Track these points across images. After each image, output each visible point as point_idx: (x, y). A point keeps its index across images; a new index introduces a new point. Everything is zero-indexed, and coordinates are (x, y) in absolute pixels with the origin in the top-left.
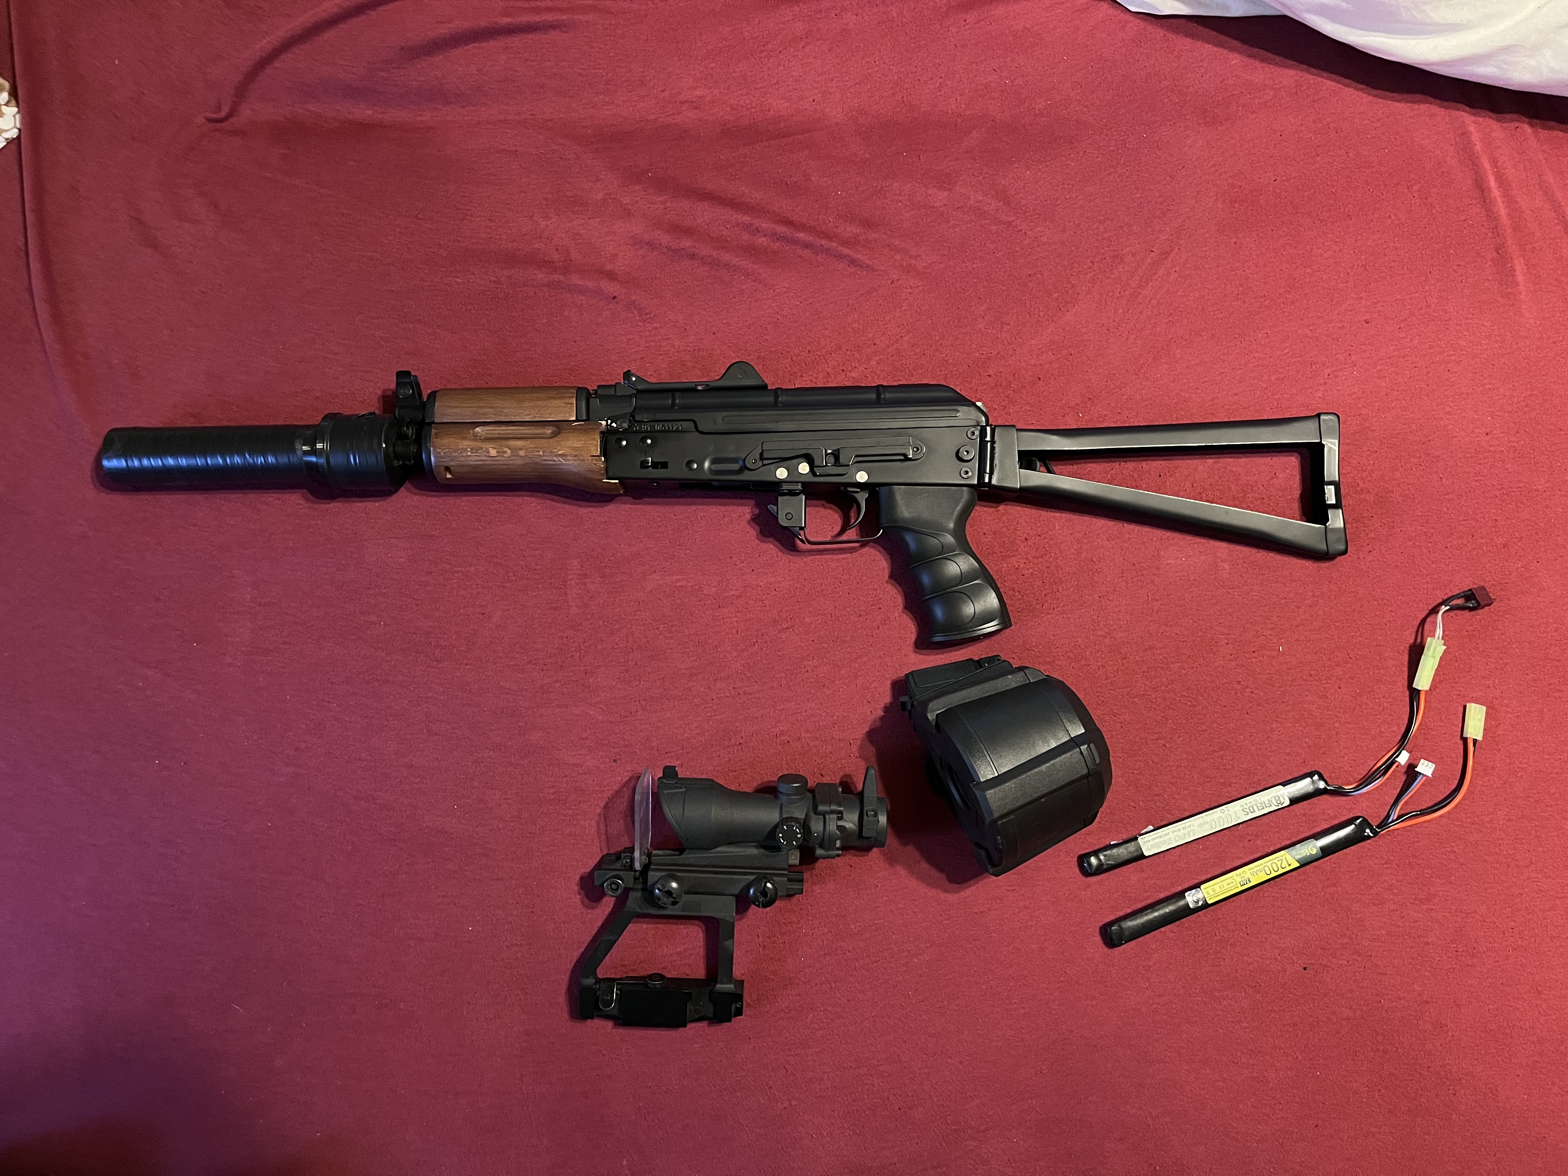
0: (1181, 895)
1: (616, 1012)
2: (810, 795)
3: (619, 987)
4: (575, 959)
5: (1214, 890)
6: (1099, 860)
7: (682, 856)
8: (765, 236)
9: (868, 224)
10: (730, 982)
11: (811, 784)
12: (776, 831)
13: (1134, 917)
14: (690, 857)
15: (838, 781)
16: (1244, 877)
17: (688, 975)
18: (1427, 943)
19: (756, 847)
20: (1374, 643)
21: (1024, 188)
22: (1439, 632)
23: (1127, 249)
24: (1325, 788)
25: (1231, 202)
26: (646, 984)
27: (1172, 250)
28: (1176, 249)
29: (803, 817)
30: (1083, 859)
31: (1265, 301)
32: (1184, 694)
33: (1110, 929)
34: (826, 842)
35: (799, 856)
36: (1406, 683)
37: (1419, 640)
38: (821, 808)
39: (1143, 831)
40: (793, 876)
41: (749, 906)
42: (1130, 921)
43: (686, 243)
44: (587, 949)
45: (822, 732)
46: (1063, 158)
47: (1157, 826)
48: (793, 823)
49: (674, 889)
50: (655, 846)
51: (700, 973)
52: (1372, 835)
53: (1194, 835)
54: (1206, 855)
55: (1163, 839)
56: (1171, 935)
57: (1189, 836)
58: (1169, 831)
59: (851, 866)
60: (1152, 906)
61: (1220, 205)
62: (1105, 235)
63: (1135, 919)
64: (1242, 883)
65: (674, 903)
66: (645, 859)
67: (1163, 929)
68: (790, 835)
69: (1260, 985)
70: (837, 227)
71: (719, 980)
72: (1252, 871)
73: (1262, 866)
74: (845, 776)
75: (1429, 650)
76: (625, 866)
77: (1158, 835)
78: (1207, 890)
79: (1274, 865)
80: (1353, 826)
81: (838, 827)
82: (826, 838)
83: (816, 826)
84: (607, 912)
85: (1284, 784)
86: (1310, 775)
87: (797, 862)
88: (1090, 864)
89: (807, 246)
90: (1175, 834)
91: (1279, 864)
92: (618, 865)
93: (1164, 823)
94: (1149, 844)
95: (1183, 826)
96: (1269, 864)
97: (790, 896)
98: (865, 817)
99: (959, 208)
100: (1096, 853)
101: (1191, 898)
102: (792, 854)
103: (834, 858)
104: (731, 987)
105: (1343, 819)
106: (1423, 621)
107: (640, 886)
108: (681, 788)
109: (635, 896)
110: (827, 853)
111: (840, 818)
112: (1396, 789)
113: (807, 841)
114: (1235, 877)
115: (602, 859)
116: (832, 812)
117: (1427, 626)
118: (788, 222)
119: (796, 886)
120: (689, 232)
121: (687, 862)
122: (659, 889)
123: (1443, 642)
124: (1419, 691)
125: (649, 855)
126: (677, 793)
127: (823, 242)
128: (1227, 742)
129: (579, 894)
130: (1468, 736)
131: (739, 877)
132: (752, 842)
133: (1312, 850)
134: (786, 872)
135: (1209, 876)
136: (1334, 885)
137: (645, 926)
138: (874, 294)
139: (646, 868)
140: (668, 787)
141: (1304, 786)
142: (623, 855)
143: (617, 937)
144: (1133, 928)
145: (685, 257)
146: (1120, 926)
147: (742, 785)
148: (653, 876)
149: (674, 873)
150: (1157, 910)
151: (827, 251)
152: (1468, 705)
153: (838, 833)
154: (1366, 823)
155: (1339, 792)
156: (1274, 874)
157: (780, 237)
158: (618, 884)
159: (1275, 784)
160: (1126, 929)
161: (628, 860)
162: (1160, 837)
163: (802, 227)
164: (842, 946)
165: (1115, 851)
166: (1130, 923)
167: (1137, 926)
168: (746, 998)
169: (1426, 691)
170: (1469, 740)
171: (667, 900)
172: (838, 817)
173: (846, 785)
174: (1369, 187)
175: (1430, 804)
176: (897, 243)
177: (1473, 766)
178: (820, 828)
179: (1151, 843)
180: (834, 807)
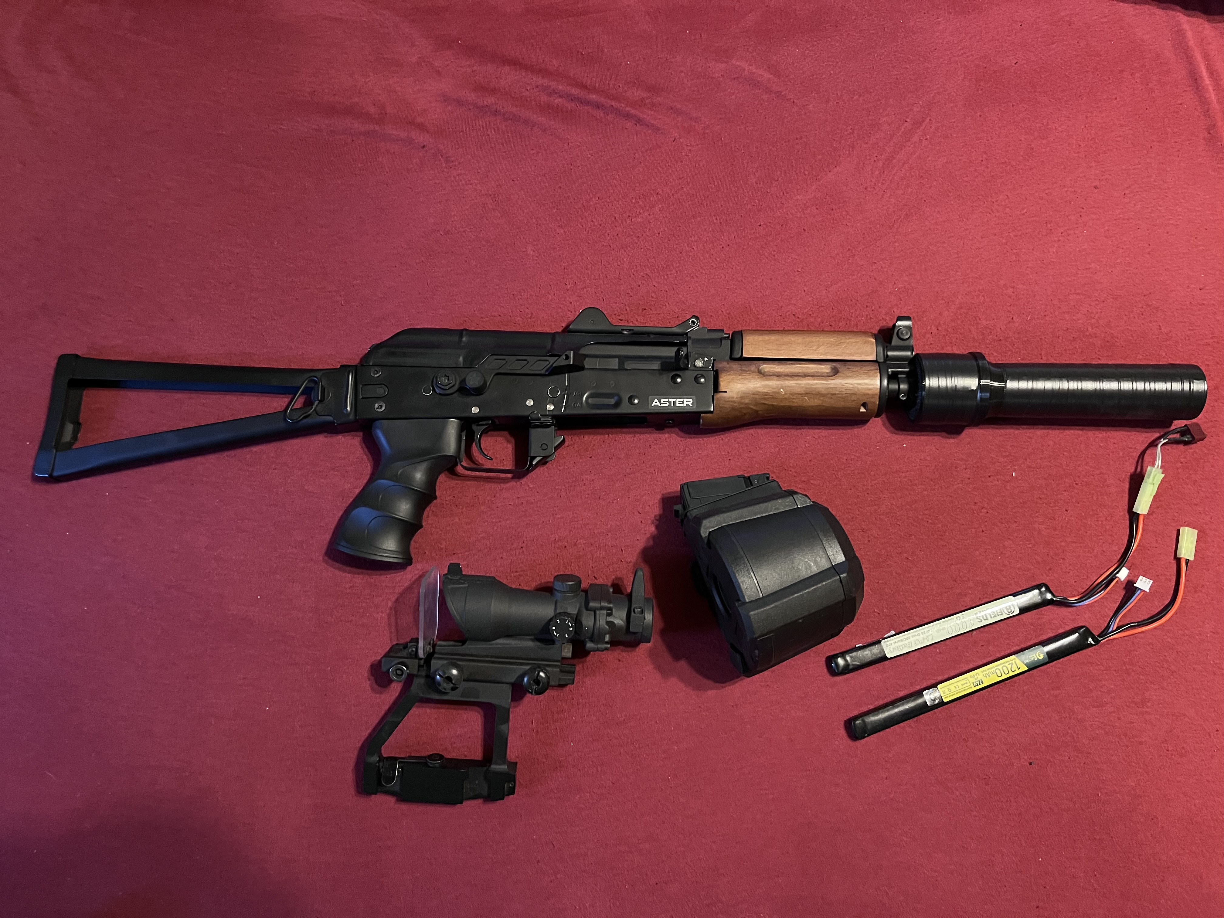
0: (919, 694)
1: (397, 789)
2: (584, 594)
3: (402, 765)
4: (363, 739)
5: (949, 690)
6: (846, 661)
7: (464, 647)
8: (561, 97)
9: (653, 89)
10: (504, 763)
11: (584, 585)
12: (549, 625)
13: (877, 713)
14: (470, 647)
15: (610, 584)
16: (977, 678)
17: (466, 756)
18: (1141, 743)
19: (532, 640)
20: (1098, 472)
21: (793, 63)
22: (1159, 462)
23: (884, 119)
24: (1052, 599)
25: (976, 81)
26: (426, 764)
27: (924, 121)
28: (928, 120)
29: (575, 612)
30: (831, 660)
31: (1006, 167)
32: (926, 512)
33: (854, 723)
34: (596, 636)
35: (571, 649)
36: (1126, 508)
37: (1139, 470)
38: (592, 604)
39: (886, 636)
40: (568, 668)
41: (524, 695)
42: (873, 716)
43: (489, 100)
44: (374, 729)
45: (596, 539)
46: (829, 39)
47: (898, 631)
48: (566, 618)
49: (453, 675)
50: (439, 638)
51: (477, 754)
52: (1093, 643)
53: (932, 639)
54: (943, 658)
55: (904, 642)
56: (909, 730)
57: (928, 640)
58: (910, 635)
59: (619, 661)
60: (893, 703)
61: (967, 83)
62: (865, 106)
63: (877, 715)
64: (975, 684)
65: (453, 689)
66: (429, 649)
67: (902, 724)
68: (562, 628)
69: (990, 778)
70: (625, 92)
71: (494, 760)
72: (984, 673)
73: (994, 669)
74: (617, 578)
75: (1148, 478)
76: (410, 654)
77: (900, 639)
78: (943, 689)
79: (1005, 668)
80: (1077, 635)
81: (608, 623)
82: (596, 631)
83: (588, 622)
84: (394, 698)
85: (1014, 595)
86: (1039, 587)
87: (569, 655)
88: (837, 664)
89: (598, 106)
90: (915, 638)
91: (1009, 667)
92: (404, 653)
93: (904, 629)
94: (891, 647)
95: (923, 631)
96: (1000, 667)
97: (562, 686)
98: (633, 613)
99: (734, 79)
100: (843, 654)
101: (929, 697)
102: (565, 647)
103: (603, 651)
104: (504, 767)
105: (1068, 628)
106: (1143, 453)
107: (424, 673)
108: (464, 583)
109: (419, 682)
110: (596, 647)
111: (609, 615)
112: (1115, 603)
113: (579, 635)
114: (969, 678)
115: (391, 648)
116: (602, 608)
117: (1146, 457)
118: (584, 87)
119: (569, 677)
120: (493, 91)
121: (468, 652)
122: (440, 675)
123: (1161, 471)
124: (1139, 514)
125: (434, 646)
126: (460, 588)
127: (613, 104)
128: (964, 556)
129: (369, 680)
130: (1182, 556)
131: (515, 667)
132: (527, 635)
133: (1039, 655)
134: (559, 664)
135: (946, 677)
136: (1058, 688)
137: (428, 710)
138: (658, 150)
139: (430, 657)
140: (451, 581)
141: (1033, 596)
142: (409, 645)
143: (401, 719)
144: (875, 722)
145: (489, 113)
146: (863, 721)
147: (522, 584)
148: (435, 663)
149: (455, 661)
150: (898, 707)
151: (617, 112)
152: (1182, 529)
153: (607, 627)
154: (1088, 633)
155: (1064, 603)
156: (1004, 677)
157: (575, 98)
158: (402, 670)
159: (1006, 595)
160: (868, 722)
161: (414, 649)
162: (902, 641)
163: (594, 90)
164: (608, 734)
165: (860, 653)
166: (873, 719)
167: (879, 720)
168: (519, 778)
169: (1144, 515)
170: (1182, 560)
171: (448, 686)
172: (607, 613)
173: (617, 588)
174: (1098, 73)
175: (1146, 618)
176: (679, 106)
177: (1185, 584)
178: (591, 623)
179: (893, 646)
180: (604, 604)
